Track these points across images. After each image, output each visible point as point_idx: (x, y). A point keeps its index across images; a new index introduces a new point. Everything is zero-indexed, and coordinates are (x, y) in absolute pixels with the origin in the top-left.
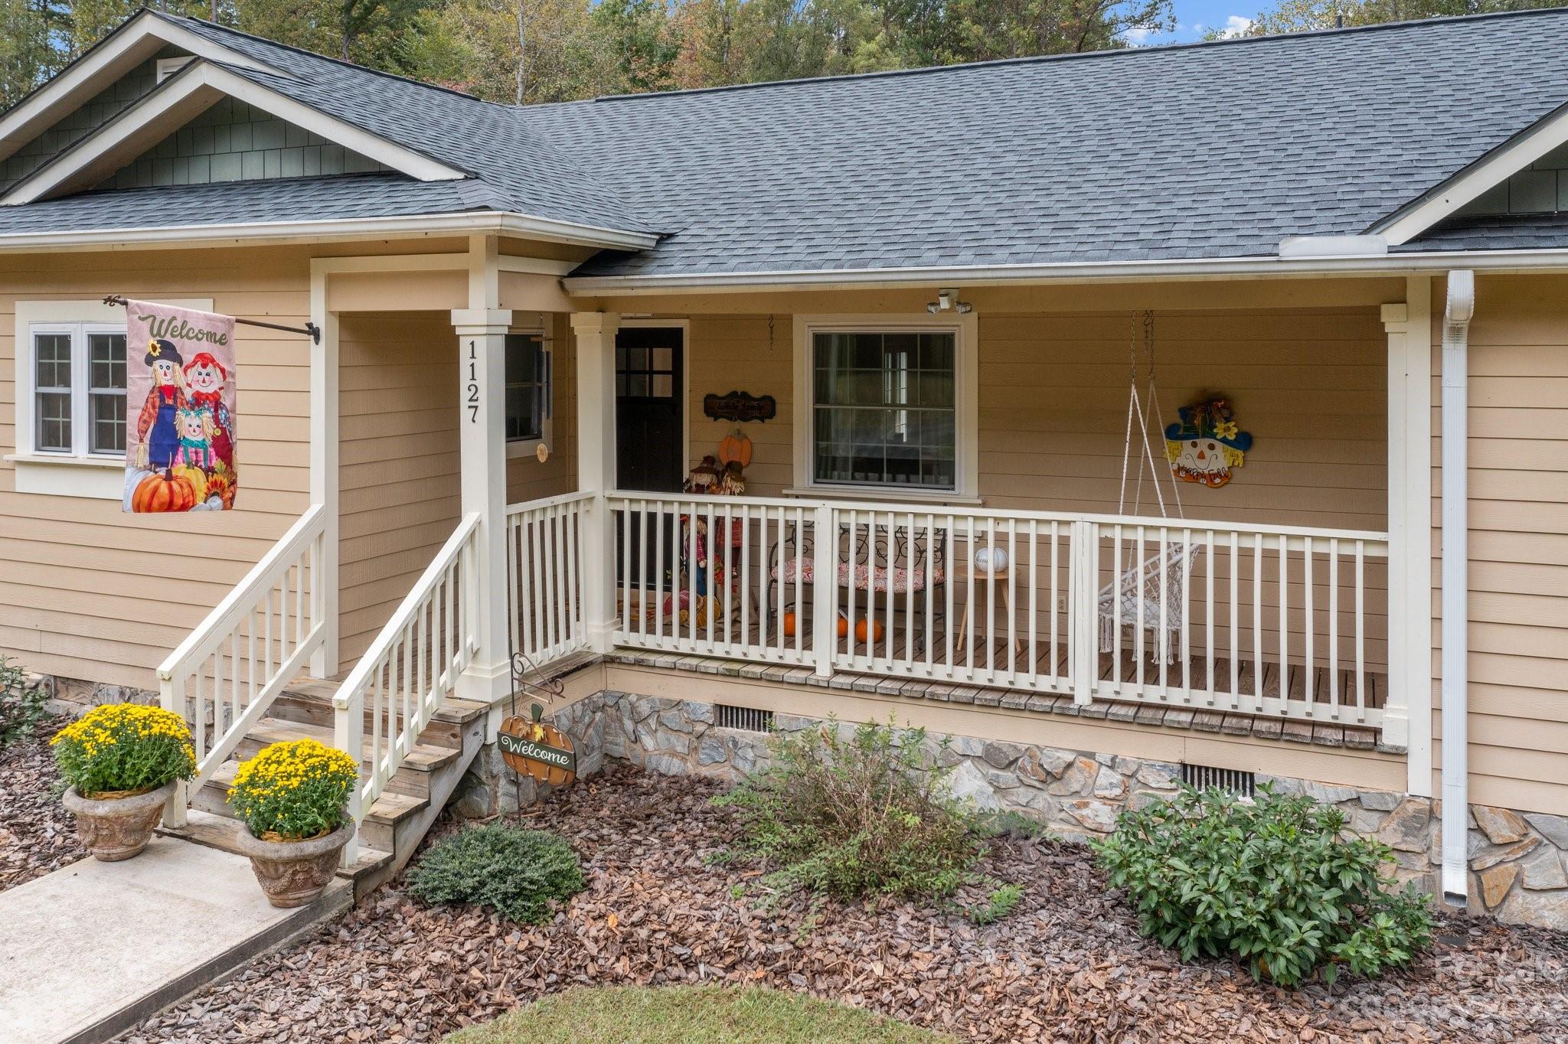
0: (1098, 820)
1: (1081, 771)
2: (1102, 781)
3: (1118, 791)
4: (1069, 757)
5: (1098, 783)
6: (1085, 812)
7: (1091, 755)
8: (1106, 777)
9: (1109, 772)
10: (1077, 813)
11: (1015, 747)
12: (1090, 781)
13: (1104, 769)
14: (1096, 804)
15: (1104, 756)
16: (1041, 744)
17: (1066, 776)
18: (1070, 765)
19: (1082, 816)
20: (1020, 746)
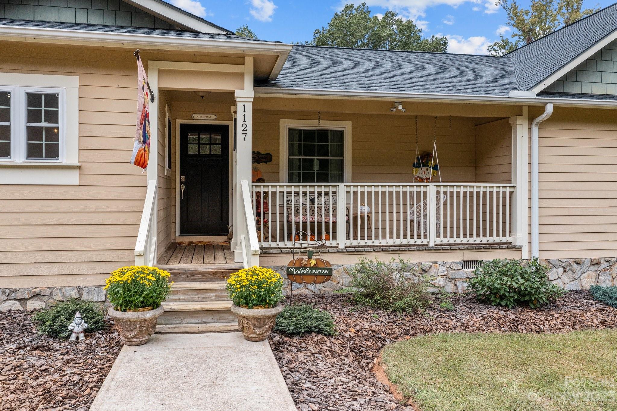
0: (440, 283)
1: (434, 268)
2: (440, 270)
3: (445, 273)
4: (431, 264)
5: (439, 271)
6: (435, 281)
7: (436, 263)
8: (442, 268)
9: (443, 267)
10: (433, 282)
11: (412, 264)
12: (437, 271)
13: (441, 266)
14: (439, 278)
15: (440, 262)
16: (420, 261)
17: (430, 271)
18: (431, 267)
19: (435, 283)
20: (414, 263)
